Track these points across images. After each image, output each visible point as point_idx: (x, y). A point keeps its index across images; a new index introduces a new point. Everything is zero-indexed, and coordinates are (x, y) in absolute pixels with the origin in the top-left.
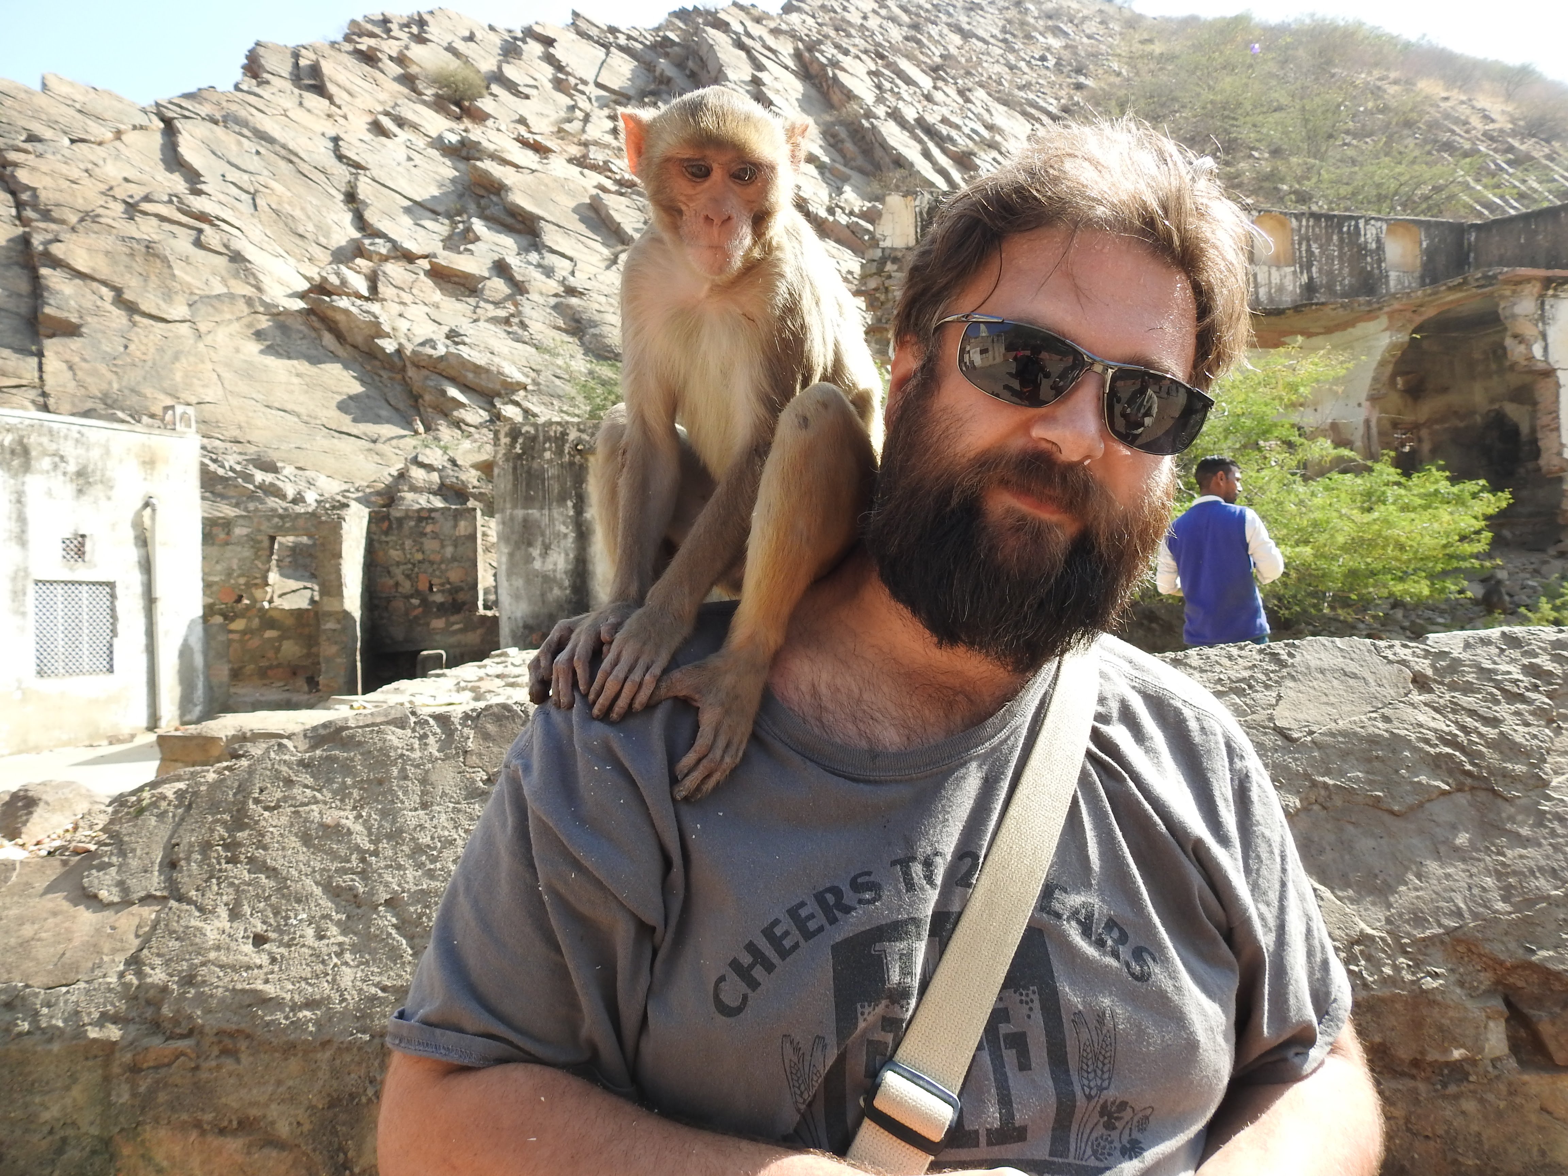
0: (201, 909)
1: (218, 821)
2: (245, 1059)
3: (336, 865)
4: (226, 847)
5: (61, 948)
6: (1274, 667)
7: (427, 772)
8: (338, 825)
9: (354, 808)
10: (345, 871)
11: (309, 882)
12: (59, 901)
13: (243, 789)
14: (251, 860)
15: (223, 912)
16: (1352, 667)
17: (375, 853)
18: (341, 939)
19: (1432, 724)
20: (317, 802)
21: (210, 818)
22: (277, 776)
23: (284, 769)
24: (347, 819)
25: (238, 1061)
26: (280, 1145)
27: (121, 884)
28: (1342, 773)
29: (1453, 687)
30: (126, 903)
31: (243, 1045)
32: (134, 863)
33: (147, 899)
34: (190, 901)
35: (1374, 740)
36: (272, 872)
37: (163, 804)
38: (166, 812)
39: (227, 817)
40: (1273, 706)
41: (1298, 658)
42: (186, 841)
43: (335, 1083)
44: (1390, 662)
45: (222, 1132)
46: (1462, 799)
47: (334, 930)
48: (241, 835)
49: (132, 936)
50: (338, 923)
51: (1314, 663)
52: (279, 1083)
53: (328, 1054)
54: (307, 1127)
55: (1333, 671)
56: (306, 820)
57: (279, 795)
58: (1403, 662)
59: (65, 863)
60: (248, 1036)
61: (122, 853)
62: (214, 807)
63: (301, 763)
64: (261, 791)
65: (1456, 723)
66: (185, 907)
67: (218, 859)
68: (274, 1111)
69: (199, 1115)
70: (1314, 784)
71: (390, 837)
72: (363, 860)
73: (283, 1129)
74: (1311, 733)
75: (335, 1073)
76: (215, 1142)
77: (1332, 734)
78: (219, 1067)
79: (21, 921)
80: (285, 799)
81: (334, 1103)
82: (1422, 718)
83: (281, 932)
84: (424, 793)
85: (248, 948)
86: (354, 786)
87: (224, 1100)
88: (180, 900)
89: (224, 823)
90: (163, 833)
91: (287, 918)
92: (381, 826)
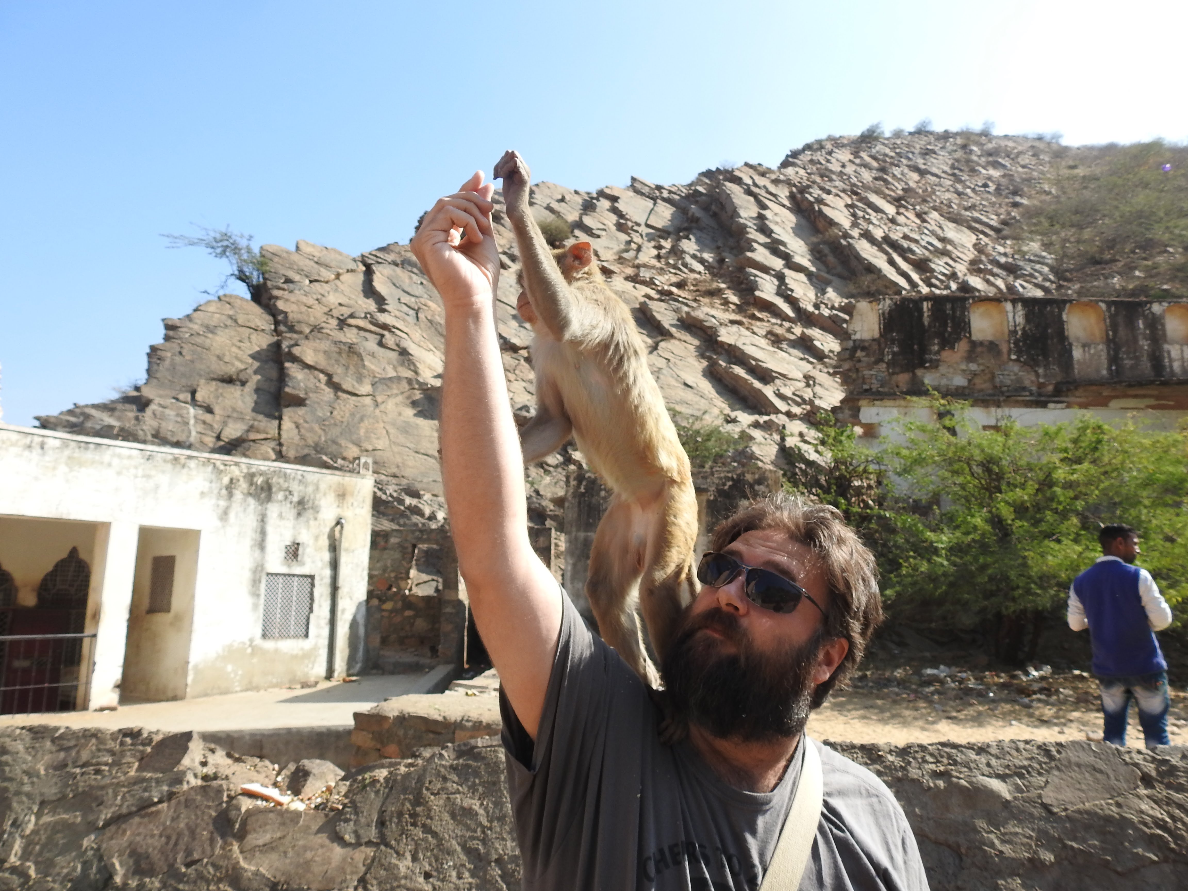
0: (397, 853)
1: (405, 799)
3: (468, 834)
4: (411, 816)
5: (325, 867)
6: (1045, 760)
8: (471, 809)
9: (479, 799)
10: (473, 838)
11: (454, 842)
12: (323, 838)
13: (420, 780)
14: (424, 826)
15: (408, 856)
16: (1101, 765)
18: (470, 880)
19: (1151, 812)
20: (459, 792)
21: (402, 797)
22: (438, 774)
23: (443, 770)
24: (476, 805)
27: (356, 832)
28: (1084, 841)
29: (1169, 786)
30: (358, 844)
32: (363, 820)
33: (369, 843)
34: (391, 847)
35: (1108, 819)
36: (435, 834)
37: (378, 785)
38: (379, 790)
39: (411, 797)
40: (1042, 788)
41: (1064, 754)
42: (389, 809)
44: (1126, 764)
46: (1167, 868)
47: (467, 874)
48: (419, 809)
49: (361, 865)
50: (469, 870)
51: (1074, 759)
55: (1087, 766)
56: (454, 804)
57: (439, 786)
58: (1136, 765)
59: (326, 816)
61: (357, 814)
62: (405, 791)
63: (451, 766)
64: (430, 783)
65: (1168, 813)
66: (389, 850)
67: (407, 822)
70: (1065, 846)
74: (1066, 810)
77: (1079, 812)
79: (305, 848)
80: (443, 789)
82: (1144, 807)
83: (439, 873)
85: (421, 880)
86: (480, 784)
88: (387, 845)
89: (410, 801)
90: (377, 804)
91: (442, 864)
92: (494, 812)
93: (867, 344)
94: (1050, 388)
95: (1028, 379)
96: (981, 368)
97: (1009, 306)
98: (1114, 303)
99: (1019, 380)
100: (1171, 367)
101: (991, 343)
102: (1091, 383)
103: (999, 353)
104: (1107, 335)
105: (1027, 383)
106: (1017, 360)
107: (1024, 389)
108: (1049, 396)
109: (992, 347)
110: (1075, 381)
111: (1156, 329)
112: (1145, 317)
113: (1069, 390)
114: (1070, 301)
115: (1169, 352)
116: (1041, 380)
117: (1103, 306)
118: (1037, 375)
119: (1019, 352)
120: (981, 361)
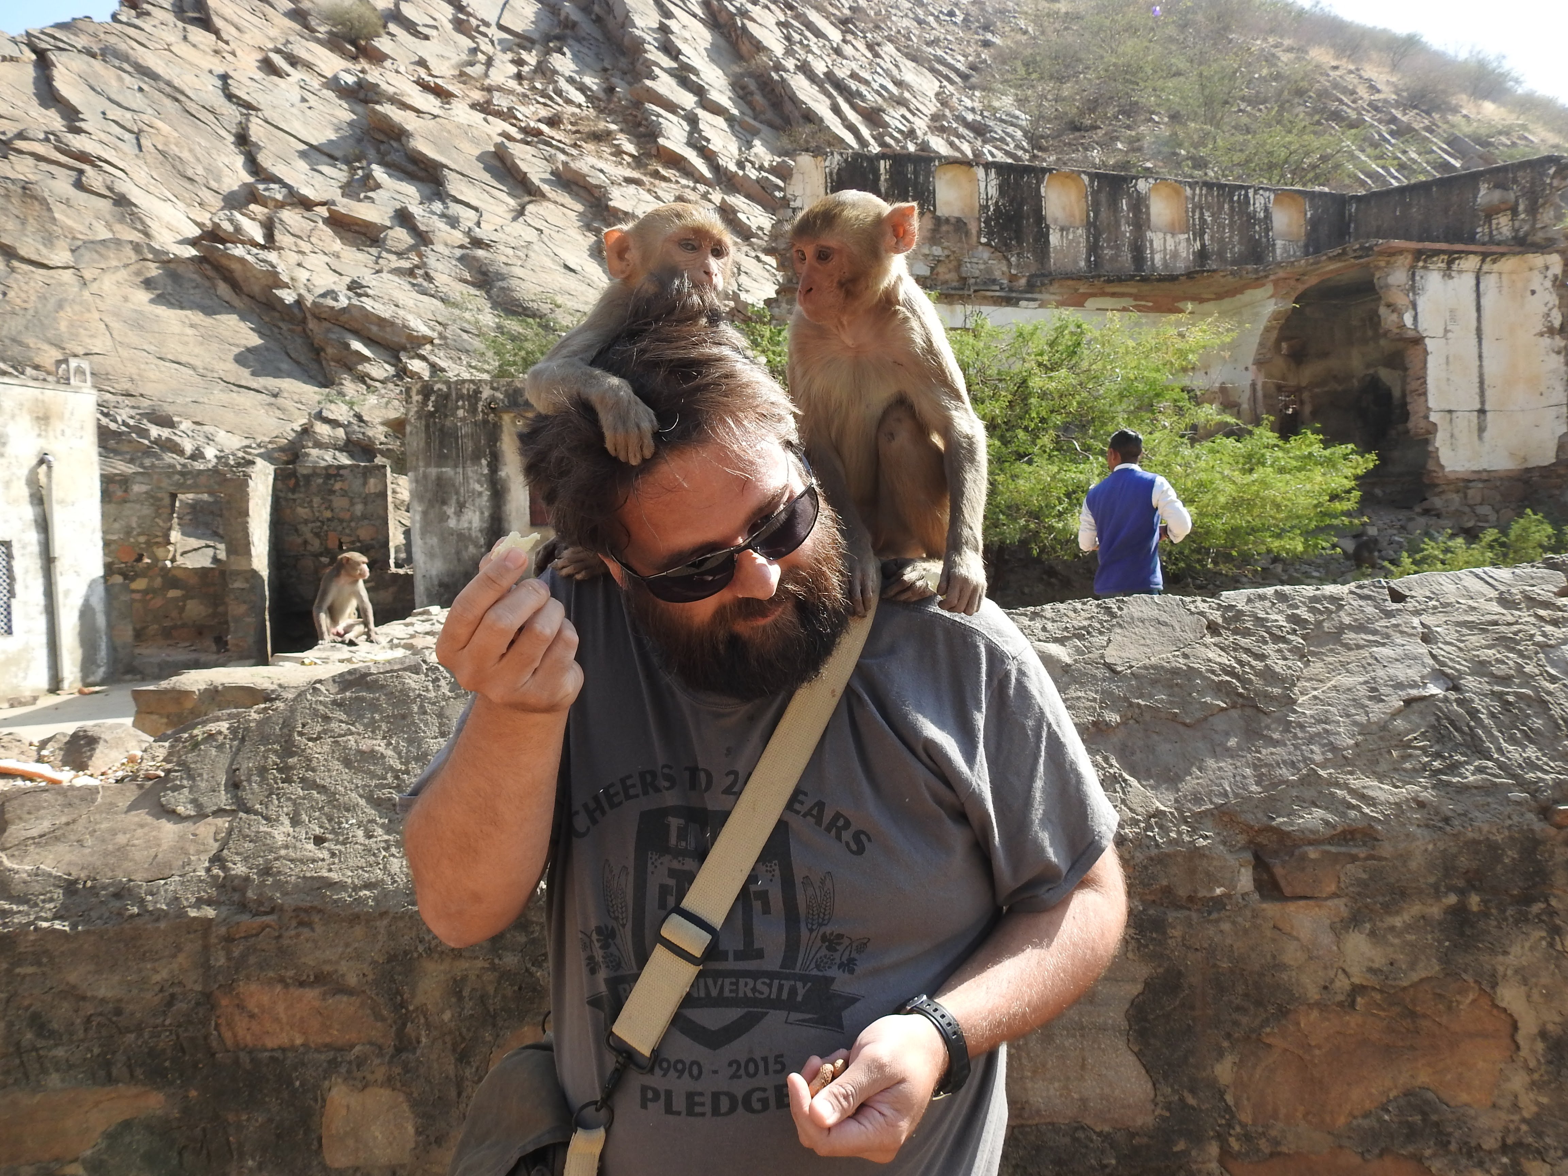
0: (267, 818)
1: (269, 750)
2: (319, 929)
3: (374, 783)
4: (280, 770)
5: (153, 852)
6: (1106, 618)
7: (442, 708)
8: (373, 751)
9: (384, 738)
10: (384, 786)
11: (354, 795)
12: (142, 816)
13: (288, 725)
14: (303, 780)
15: (287, 822)
16: (1164, 617)
17: (407, 772)
18: (386, 837)
19: (1218, 660)
20: (352, 734)
21: (262, 748)
22: (315, 713)
23: (321, 708)
24: (380, 746)
25: (313, 930)
26: (349, 992)
27: (194, 801)
28: (1151, 696)
29: (1235, 632)
30: (201, 815)
31: (316, 918)
32: (203, 785)
33: (220, 812)
34: (256, 813)
35: (1175, 672)
36: (322, 789)
37: (220, 738)
38: (223, 744)
39: (277, 747)
40: (1104, 647)
41: (1125, 610)
42: (244, 766)
43: (392, 944)
44: (1192, 613)
45: (302, 984)
46: (1235, 714)
47: (379, 831)
48: (291, 761)
49: (212, 841)
50: (382, 826)
51: (1136, 615)
52: (347, 945)
53: (385, 922)
54: (371, 977)
55: (1151, 620)
56: (345, 748)
57: (319, 728)
58: (1202, 614)
59: (140, 787)
60: (320, 911)
61: (191, 777)
62: (265, 739)
63: (334, 702)
64: (304, 726)
65: (1235, 658)
66: (253, 817)
67: (275, 779)
68: (343, 967)
69: (283, 972)
70: (1131, 705)
71: (417, 759)
72: (397, 777)
73: (352, 980)
74: (1131, 667)
75: (392, 936)
76: (297, 992)
77: (1145, 668)
78: (298, 935)
79: (114, 832)
80: (325, 732)
81: (392, 958)
82: (1211, 655)
83: (337, 834)
84: (441, 725)
85: (311, 846)
86: (382, 720)
87: (303, 960)
88: (248, 811)
89: (275, 752)
90: (224, 761)
91: (340, 823)
92: (408, 751)
94: (1023, 281)
95: (999, 270)
96: (947, 252)
97: (980, 172)
98: (1097, 175)
99: (989, 270)
100: (1152, 259)
101: (959, 220)
102: (1068, 276)
103: (967, 233)
104: (1088, 216)
105: (997, 274)
106: (988, 244)
107: (994, 281)
108: (1021, 292)
109: (959, 225)
110: (1050, 273)
111: (1140, 211)
112: (1130, 196)
113: (1043, 284)
114: (1050, 170)
115: (1151, 242)
116: (1013, 272)
117: (1085, 178)
118: (1010, 265)
119: (990, 234)
120: (946, 244)
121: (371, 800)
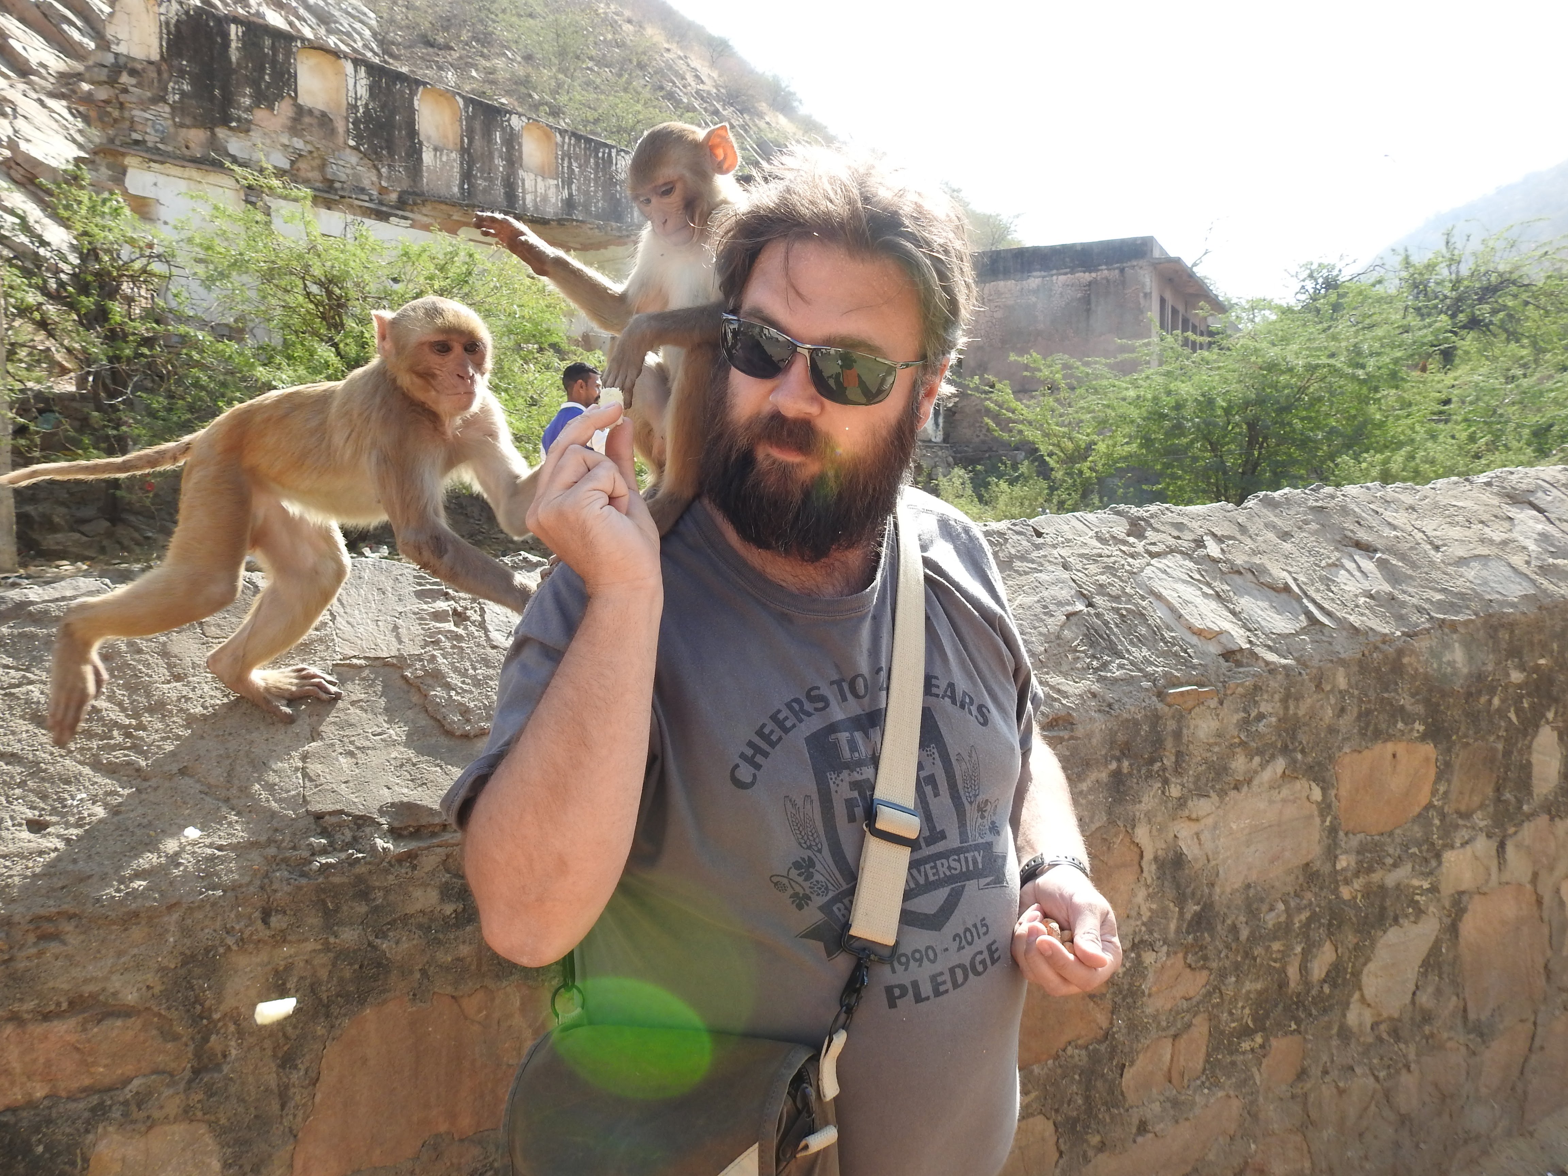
2: (74, 940)
3: (94, 744)
7: (164, 644)
10: (114, 748)
11: (68, 762)
17: (141, 727)
20: (29, 682)
25: (64, 943)
26: (127, 1012)
31: (68, 927)
36: (12, 758)
43: (188, 942)
45: (47, 1017)
52: (120, 954)
53: (175, 916)
54: (157, 990)
56: (28, 702)
60: (71, 917)
68: (116, 983)
69: (16, 1007)
71: (151, 710)
72: (128, 735)
73: (131, 997)
75: (186, 931)
76: (38, 1029)
78: (41, 954)
81: (188, 959)
83: (63, 815)
84: (170, 666)
85: (26, 835)
87: (51, 984)
91: (62, 800)
92: (133, 701)
93: (139, 67)
94: (394, 196)
95: (368, 178)
96: (309, 147)
97: (349, 67)
98: (472, 101)
99: (357, 177)
100: (524, 199)
101: (324, 114)
102: (441, 200)
103: (333, 132)
104: (462, 141)
105: (366, 183)
106: (356, 148)
107: (363, 190)
108: (392, 207)
109: (324, 120)
110: (422, 194)
111: (513, 148)
112: (503, 129)
113: (415, 204)
114: (425, 84)
115: (523, 180)
116: (384, 184)
117: (461, 101)
118: (380, 176)
119: (359, 137)
120: (309, 138)
121: (97, 765)
